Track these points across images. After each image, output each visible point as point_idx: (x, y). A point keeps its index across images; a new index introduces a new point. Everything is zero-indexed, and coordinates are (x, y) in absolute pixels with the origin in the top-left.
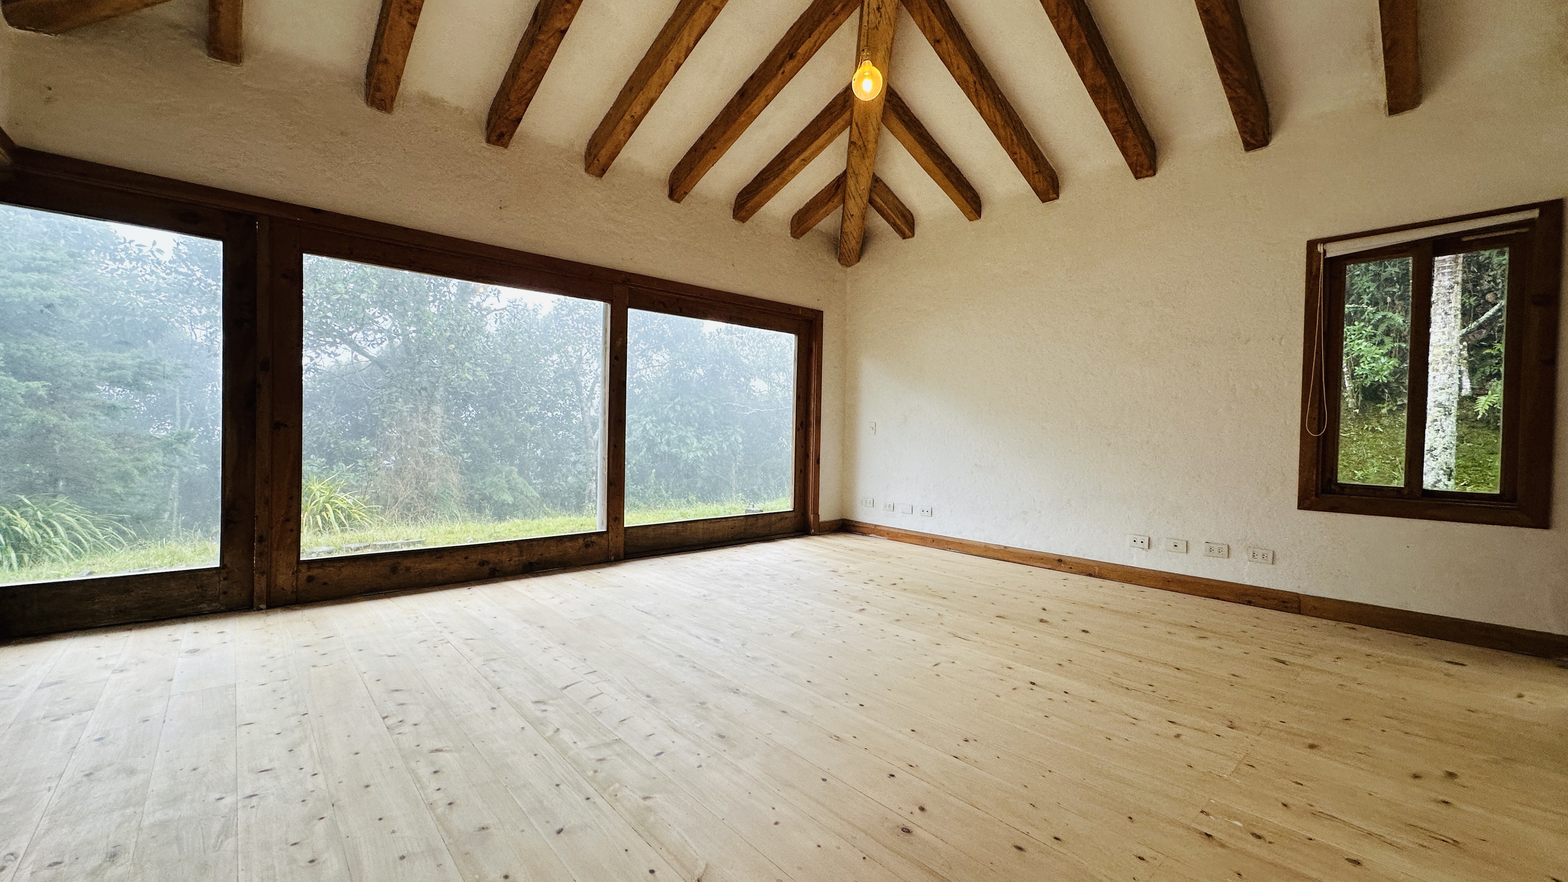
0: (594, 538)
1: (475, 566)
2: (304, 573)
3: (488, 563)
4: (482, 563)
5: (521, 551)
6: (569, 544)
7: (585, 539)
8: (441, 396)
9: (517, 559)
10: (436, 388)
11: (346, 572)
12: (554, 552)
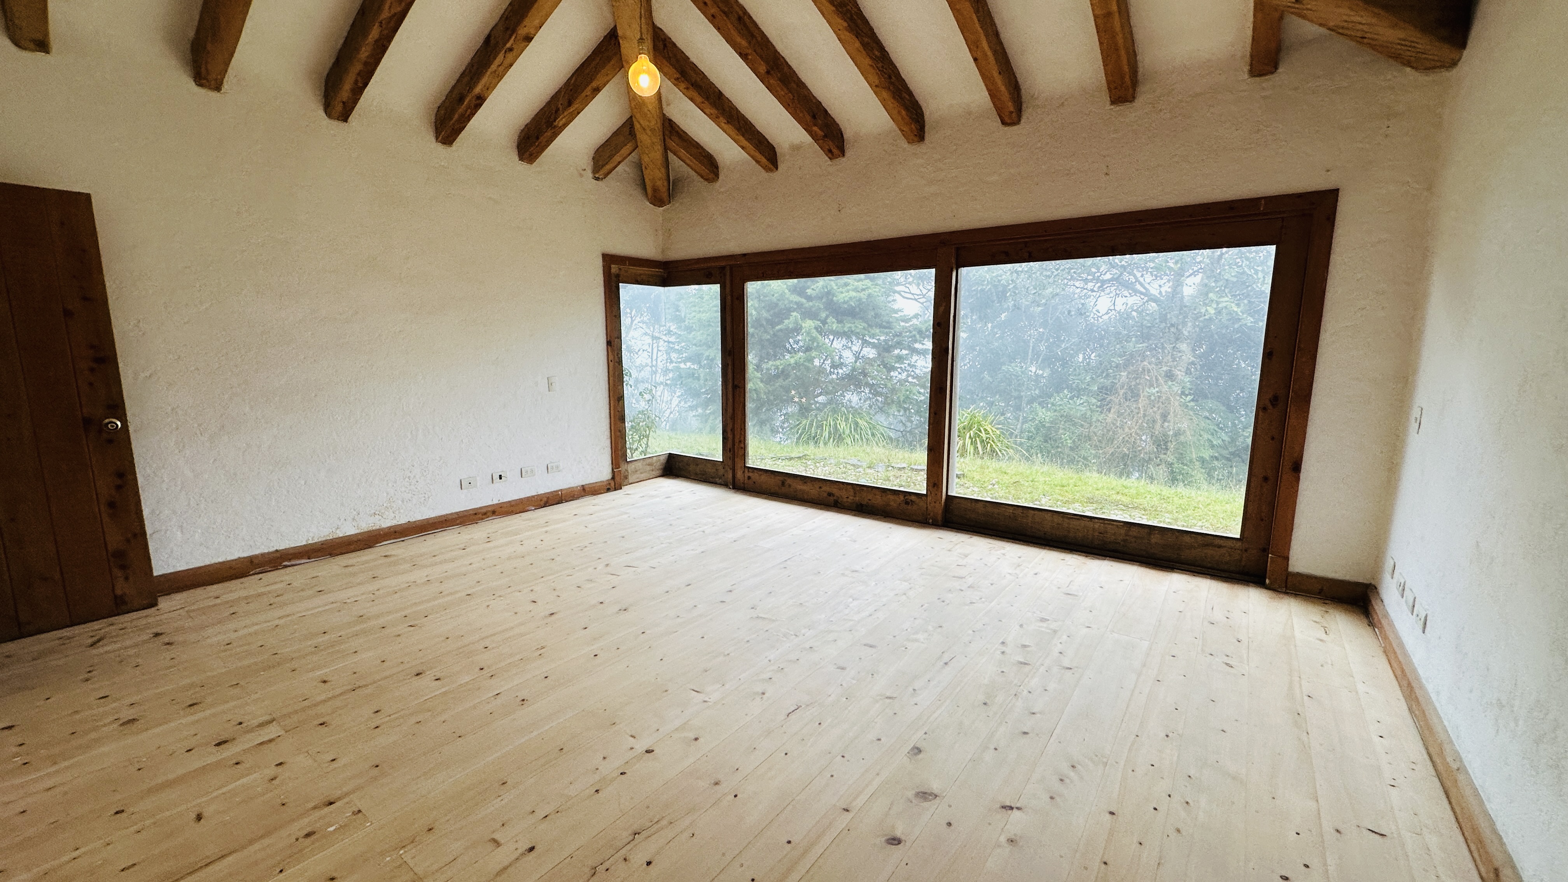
0: (913, 498)
1: (825, 495)
2: (747, 474)
3: (833, 495)
4: (830, 494)
5: (855, 493)
6: (891, 497)
7: (905, 496)
8: (1189, 332)
9: (852, 498)
10: (1184, 324)
11: (764, 478)
12: (878, 500)
